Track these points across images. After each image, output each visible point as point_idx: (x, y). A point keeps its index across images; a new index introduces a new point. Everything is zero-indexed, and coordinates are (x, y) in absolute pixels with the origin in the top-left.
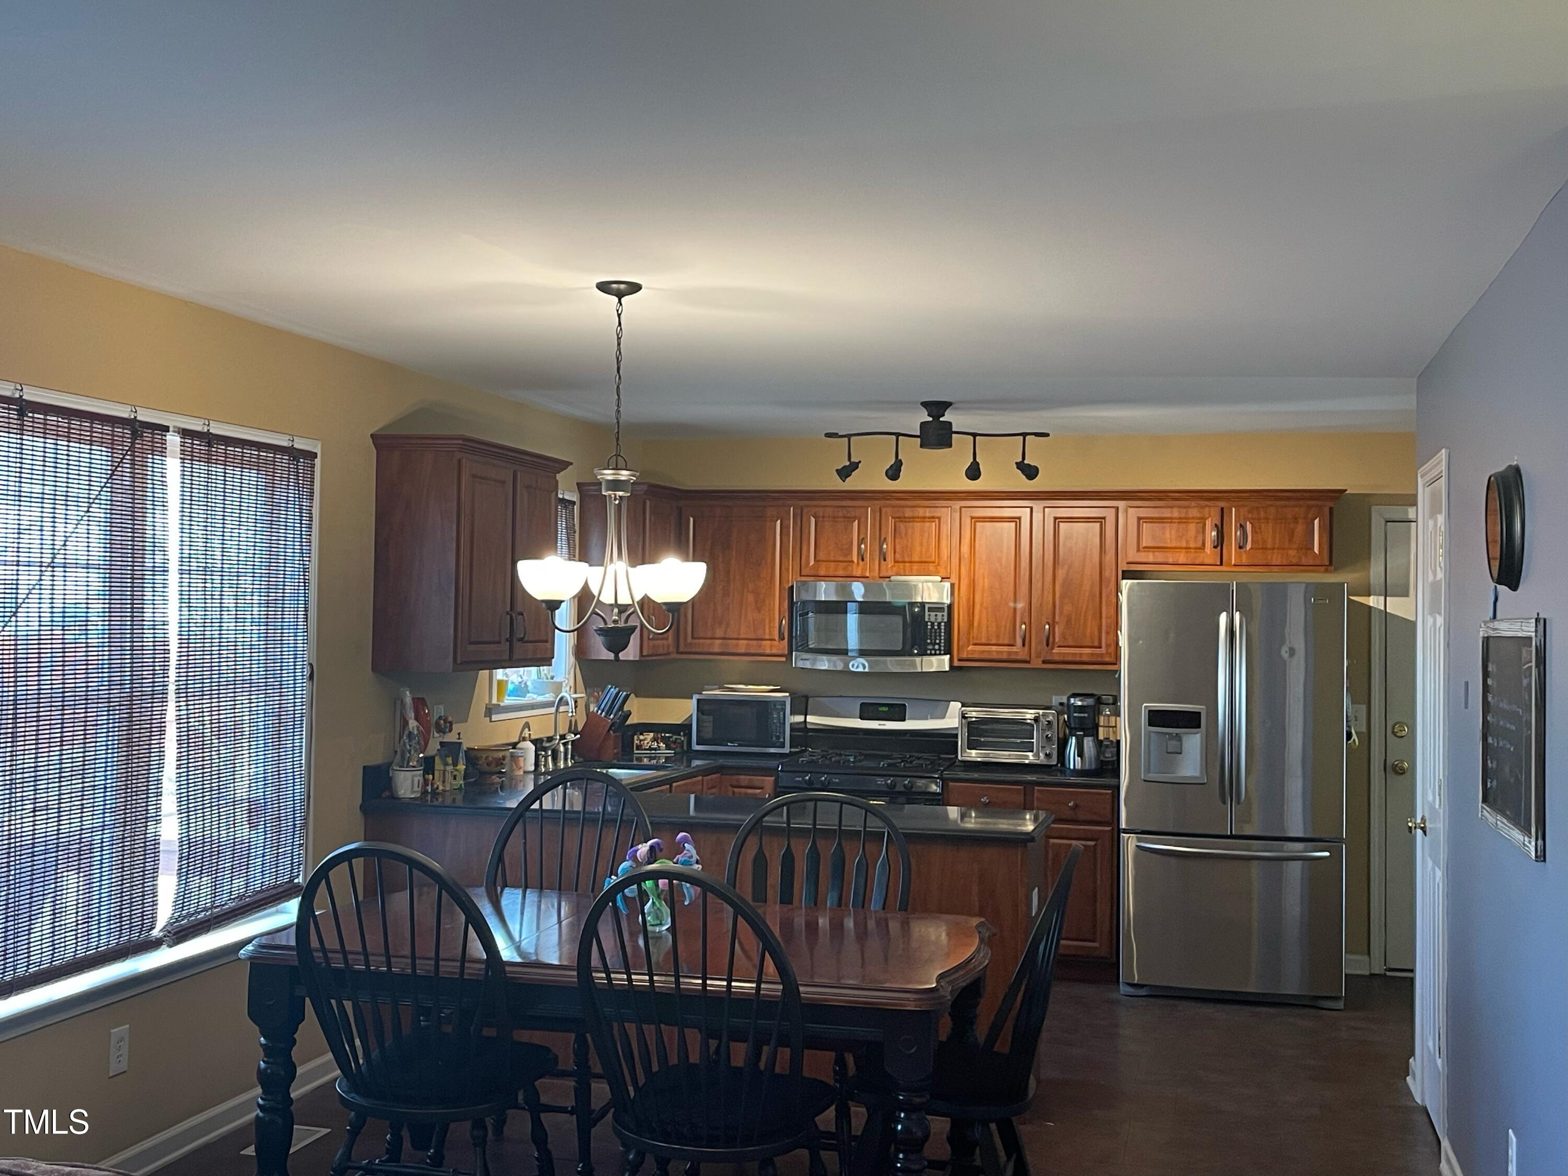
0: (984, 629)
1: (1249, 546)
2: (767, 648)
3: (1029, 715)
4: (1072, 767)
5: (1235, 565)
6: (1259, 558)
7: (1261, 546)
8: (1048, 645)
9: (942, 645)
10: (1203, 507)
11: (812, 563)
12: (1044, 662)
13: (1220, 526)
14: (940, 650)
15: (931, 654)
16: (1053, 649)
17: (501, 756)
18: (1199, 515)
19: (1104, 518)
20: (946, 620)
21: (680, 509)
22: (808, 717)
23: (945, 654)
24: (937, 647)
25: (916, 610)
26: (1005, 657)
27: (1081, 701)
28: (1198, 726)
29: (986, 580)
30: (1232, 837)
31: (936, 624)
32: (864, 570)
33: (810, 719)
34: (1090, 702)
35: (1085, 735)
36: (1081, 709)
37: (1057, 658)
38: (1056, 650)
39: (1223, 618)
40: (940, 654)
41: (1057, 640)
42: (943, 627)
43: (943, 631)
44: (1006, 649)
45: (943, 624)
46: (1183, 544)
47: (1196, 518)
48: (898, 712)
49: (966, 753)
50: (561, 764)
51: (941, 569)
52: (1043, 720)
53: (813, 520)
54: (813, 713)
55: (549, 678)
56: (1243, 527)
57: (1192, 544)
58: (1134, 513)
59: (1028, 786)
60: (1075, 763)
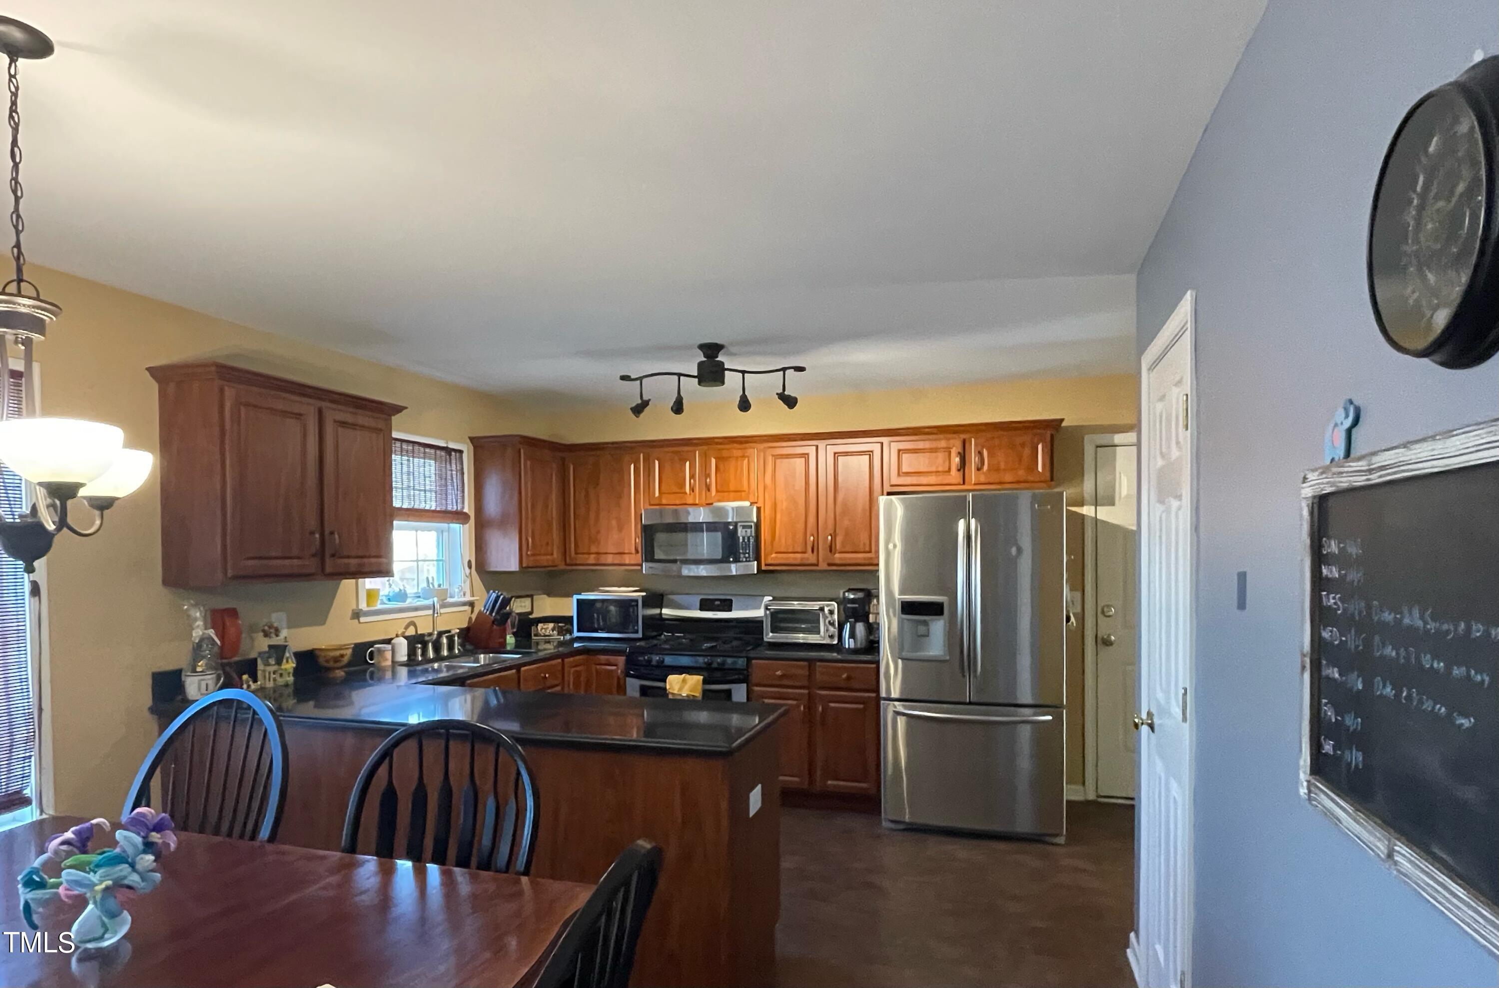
0: (783, 540)
1: (986, 467)
2: (627, 559)
3: (815, 606)
4: (847, 647)
5: (974, 484)
6: (994, 477)
7: (995, 467)
8: (831, 551)
9: (751, 554)
10: (949, 439)
11: (657, 494)
12: (829, 565)
13: (962, 454)
14: (749, 558)
15: (743, 561)
16: (835, 554)
18: (945, 446)
19: (872, 452)
20: (753, 534)
21: (564, 459)
22: (663, 610)
23: (753, 561)
24: (747, 555)
25: (731, 527)
26: (798, 562)
27: (853, 595)
28: (942, 614)
29: (784, 503)
30: (970, 703)
31: (747, 537)
32: (694, 499)
33: (665, 611)
34: (860, 595)
35: (857, 621)
36: (853, 601)
37: (838, 562)
38: (837, 555)
39: (962, 524)
40: (749, 561)
41: (838, 548)
42: (750, 541)
43: (751, 543)
44: (800, 555)
45: (751, 538)
46: (934, 469)
47: (943, 448)
48: (727, 605)
49: (770, 636)
50: (445, 653)
51: (751, 496)
52: (826, 609)
53: (657, 462)
54: (667, 607)
55: (436, 586)
56: (980, 453)
57: (940, 469)
58: (895, 446)
59: (811, 663)
60: (849, 644)
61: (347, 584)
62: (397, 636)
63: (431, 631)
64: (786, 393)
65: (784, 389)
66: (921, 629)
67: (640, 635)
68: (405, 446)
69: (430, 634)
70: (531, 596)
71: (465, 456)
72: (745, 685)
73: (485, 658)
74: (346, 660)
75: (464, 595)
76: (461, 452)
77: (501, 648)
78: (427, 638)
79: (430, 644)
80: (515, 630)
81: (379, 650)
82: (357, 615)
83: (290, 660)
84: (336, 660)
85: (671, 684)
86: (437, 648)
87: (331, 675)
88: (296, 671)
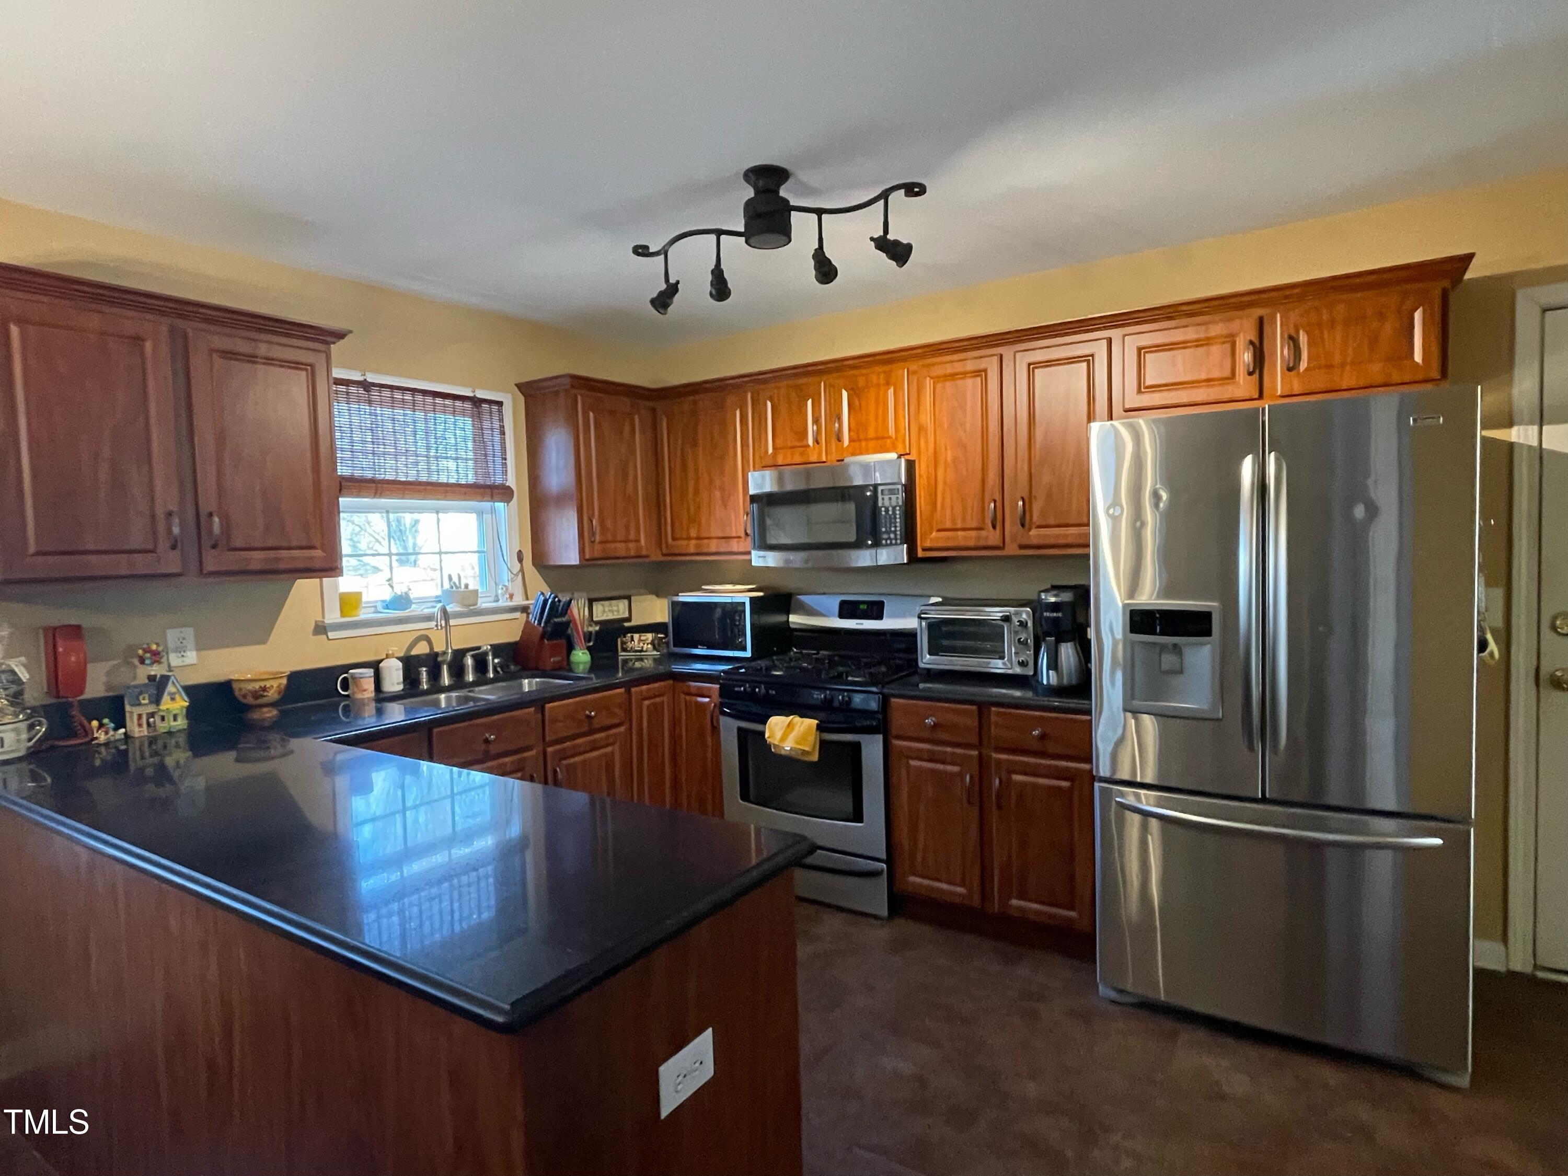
0: (948, 511)
1: (1303, 365)
2: (735, 546)
3: (995, 613)
5: (1282, 397)
6: (1321, 381)
7: (1323, 362)
8: (1023, 525)
9: (898, 533)
10: (1231, 319)
11: (770, 451)
12: (1022, 547)
13: (1257, 344)
14: (896, 539)
15: (887, 545)
16: (1030, 530)
17: (257, 687)
18: (1224, 332)
19: (1092, 356)
20: (900, 503)
21: (654, 410)
22: (790, 616)
23: (902, 543)
25: (868, 494)
26: (971, 543)
27: (1056, 596)
28: (1208, 633)
29: (949, 452)
30: (1264, 800)
31: (890, 509)
32: (820, 454)
33: (793, 618)
34: (1066, 597)
35: (1059, 641)
36: (1055, 607)
37: (1035, 542)
38: (1034, 532)
39: (1249, 464)
40: (896, 544)
41: (1035, 518)
42: (898, 512)
43: (898, 516)
44: (973, 534)
45: (898, 508)
46: (1203, 376)
47: (1222, 336)
48: (875, 610)
49: (926, 660)
50: (470, 678)
51: (900, 446)
52: (1015, 620)
53: (769, 404)
54: (795, 613)
55: (463, 587)
56: (1293, 340)
57: (1216, 374)
58: (1132, 343)
59: (983, 707)
60: (1048, 677)
61: (304, 586)
62: (388, 656)
63: (444, 649)
64: (888, 237)
65: (886, 231)
66: (1168, 660)
67: (748, 654)
68: (398, 395)
69: (444, 653)
70: (629, 598)
71: (508, 410)
72: (880, 737)
73: (529, 684)
74: (272, 695)
75: (511, 596)
76: (500, 404)
77: (564, 669)
78: (440, 659)
79: (445, 666)
80: (591, 644)
81: (354, 677)
82: (321, 629)
83: (177, 696)
84: (257, 695)
85: (771, 730)
86: (458, 670)
87: (256, 715)
88: (190, 712)
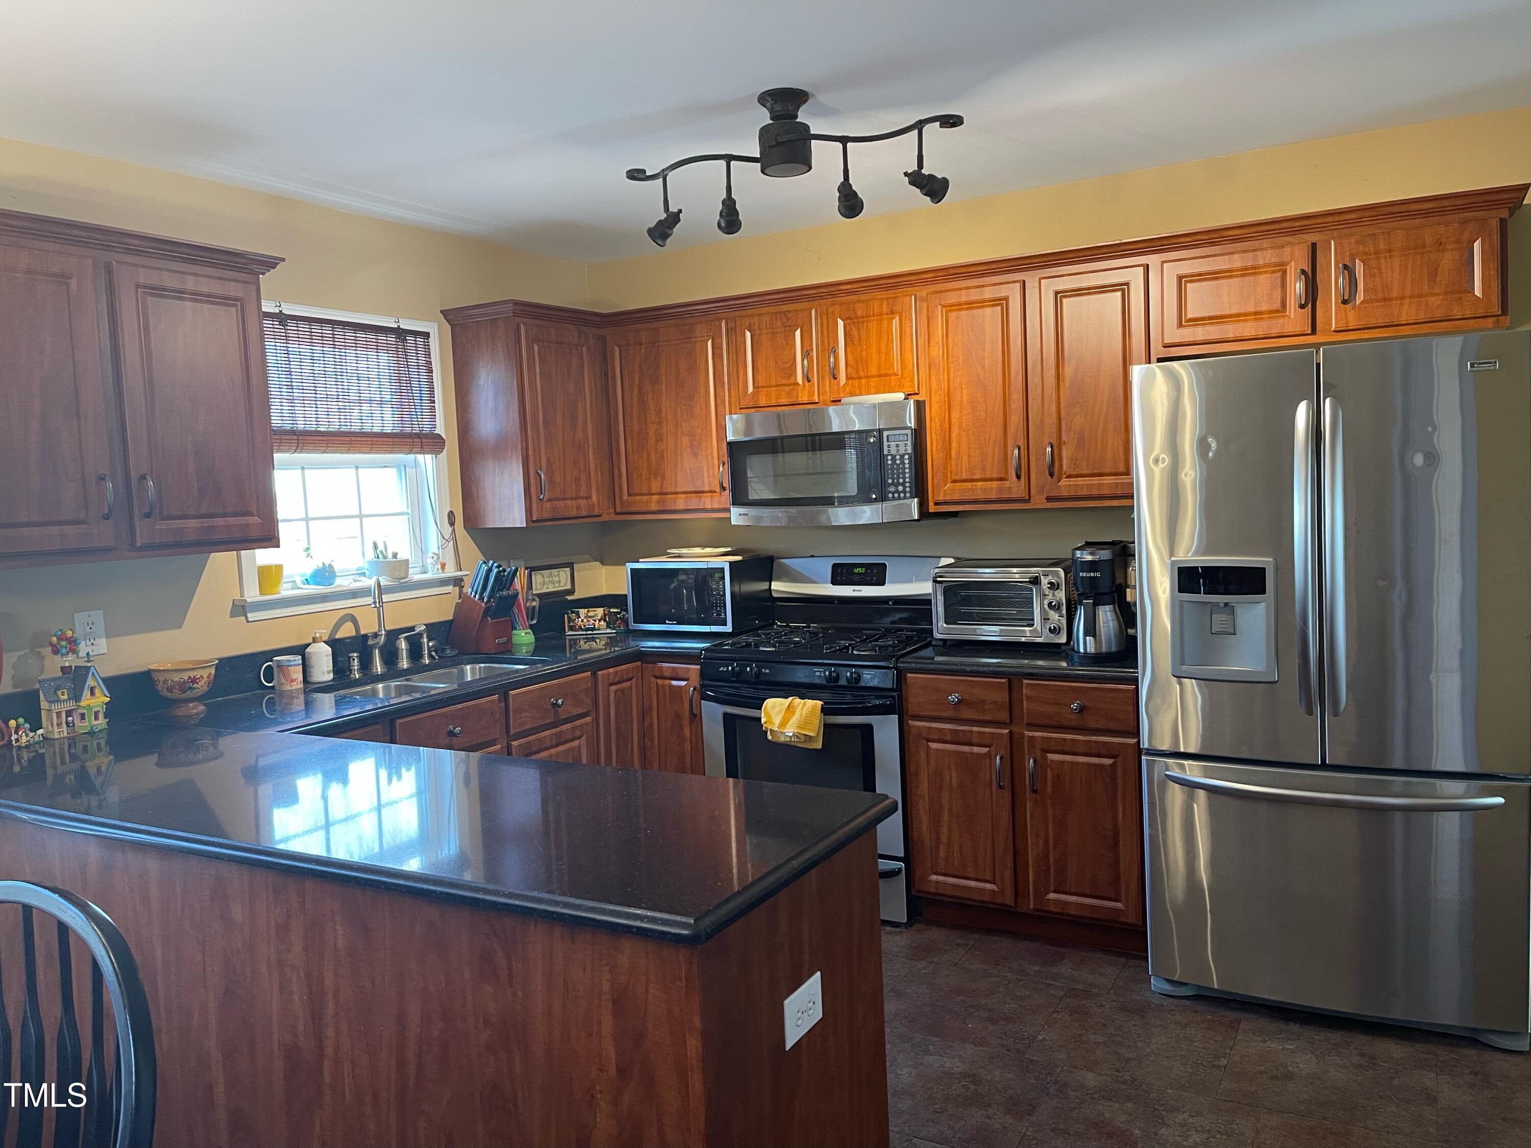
0: (965, 459)
1: (1360, 297)
2: (707, 502)
3: (1022, 575)
4: (1082, 650)
5: (1335, 331)
6: (1378, 315)
7: (1380, 296)
8: (1051, 475)
9: (908, 485)
10: (1282, 246)
11: (751, 389)
12: (1049, 499)
13: (1310, 275)
14: (904, 492)
15: (894, 499)
16: (1059, 480)
17: (186, 678)
18: (1275, 260)
19: (1127, 284)
20: (910, 451)
21: (603, 339)
22: (773, 583)
23: (912, 497)
24: (900, 488)
25: (872, 440)
26: (993, 496)
27: (1092, 554)
28: (1263, 591)
29: (965, 391)
30: (1324, 766)
31: (898, 457)
32: (811, 394)
33: (776, 586)
34: (1105, 554)
35: (1096, 604)
36: (1092, 566)
37: (1065, 493)
38: (1064, 482)
39: (1303, 411)
40: (905, 498)
41: (1065, 468)
42: (907, 462)
43: (907, 466)
44: (995, 484)
45: (907, 457)
46: (1251, 309)
47: (1269, 265)
48: (876, 574)
49: (941, 628)
50: (404, 664)
51: (907, 384)
52: (1045, 581)
53: (748, 334)
54: (779, 579)
55: (390, 556)
56: (1348, 269)
57: (1264, 307)
58: (1172, 271)
59: (1013, 679)
60: (1085, 644)
61: (220, 560)
62: (315, 640)
63: (376, 630)
64: (923, 171)
65: (921, 165)
66: (1220, 619)
67: (728, 628)
68: (316, 329)
69: (376, 635)
70: (571, 565)
71: (433, 341)
72: (895, 718)
73: (473, 670)
74: (202, 687)
75: (443, 566)
76: (424, 335)
78: (370, 642)
79: (377, 651)
80: (535, 622)
81: (280, 665)
82: (240, 609)
83: (97, 691)
84: (184, 687)
85: (768, 715)
86: (390, 657)
87: (182, 711)
88: (111, 711)
